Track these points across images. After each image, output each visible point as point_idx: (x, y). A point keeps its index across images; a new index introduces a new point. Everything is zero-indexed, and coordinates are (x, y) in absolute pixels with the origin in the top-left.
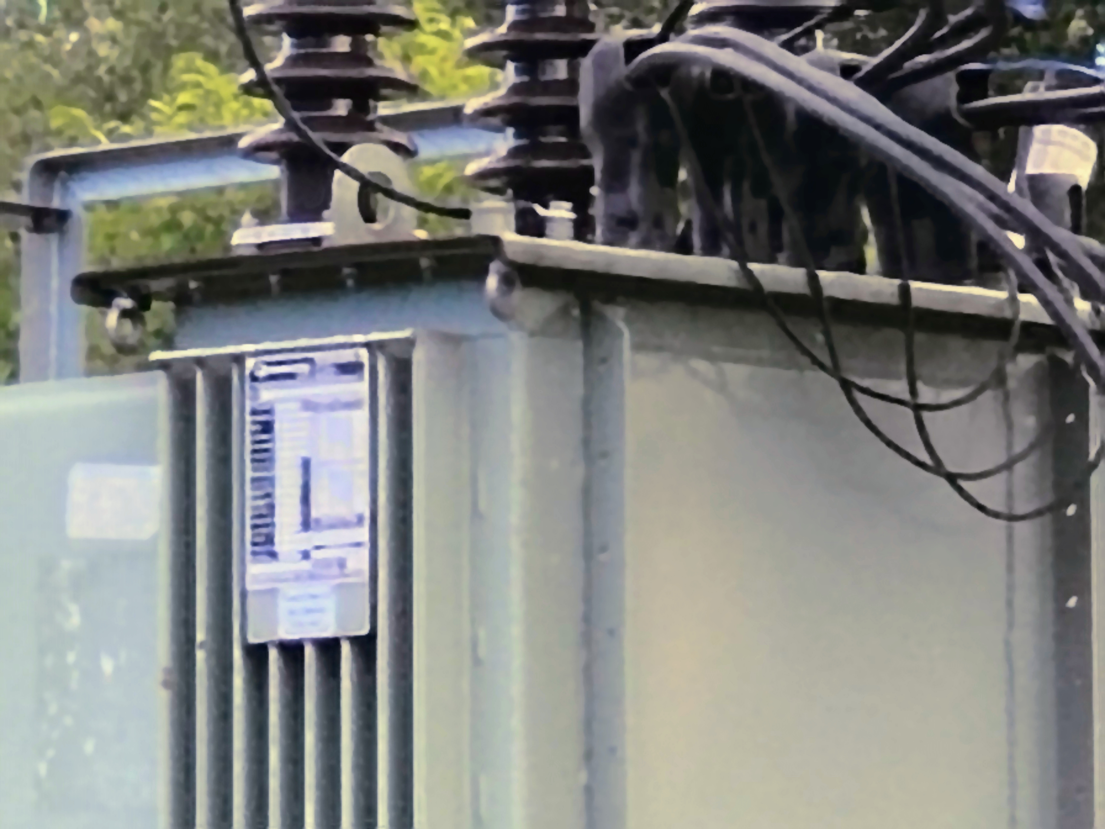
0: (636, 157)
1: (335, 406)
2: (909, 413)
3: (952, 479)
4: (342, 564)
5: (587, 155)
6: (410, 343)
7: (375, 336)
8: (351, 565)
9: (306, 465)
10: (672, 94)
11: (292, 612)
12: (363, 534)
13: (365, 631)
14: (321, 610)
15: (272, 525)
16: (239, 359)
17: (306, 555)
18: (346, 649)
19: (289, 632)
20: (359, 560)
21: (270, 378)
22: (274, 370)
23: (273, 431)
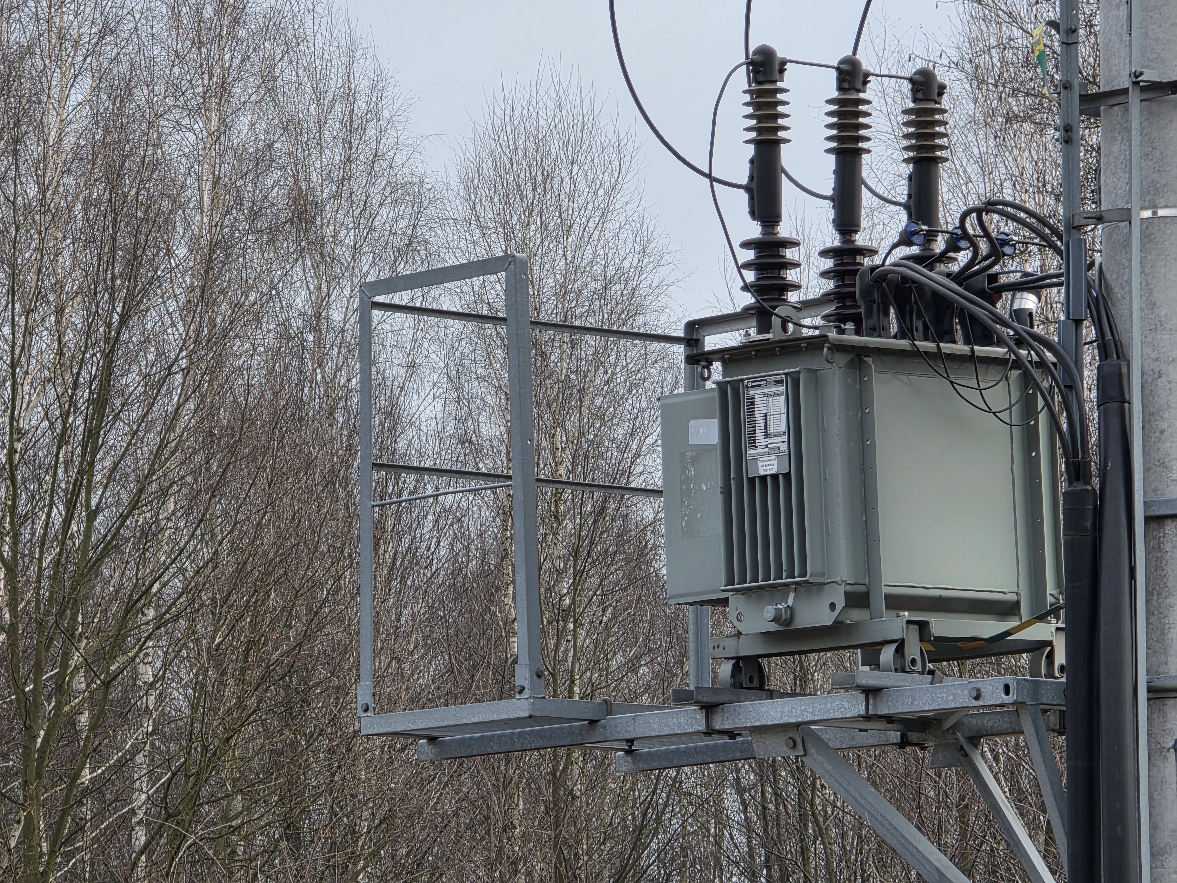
0: (875, 306)
1: (775, 395)
2: (977, 392)
3: (994, 413)
4: (778, 448)
5: (859, 307)
6: (799, 372)
7: (787, 371)
8: (782, 450)
9: (766, 416)
10: (887, 284)
11: (762, 466)
12: (785, 438)
13: (787, 471)
14: (772, 465)
15: (755, 437)
16: (742, 380)
17: (767, 446)
18: (781, 477)
19: (762, 473)
20: (784, 447)
21: (752, 387)
22: (754, 384)
23: (754, 405)
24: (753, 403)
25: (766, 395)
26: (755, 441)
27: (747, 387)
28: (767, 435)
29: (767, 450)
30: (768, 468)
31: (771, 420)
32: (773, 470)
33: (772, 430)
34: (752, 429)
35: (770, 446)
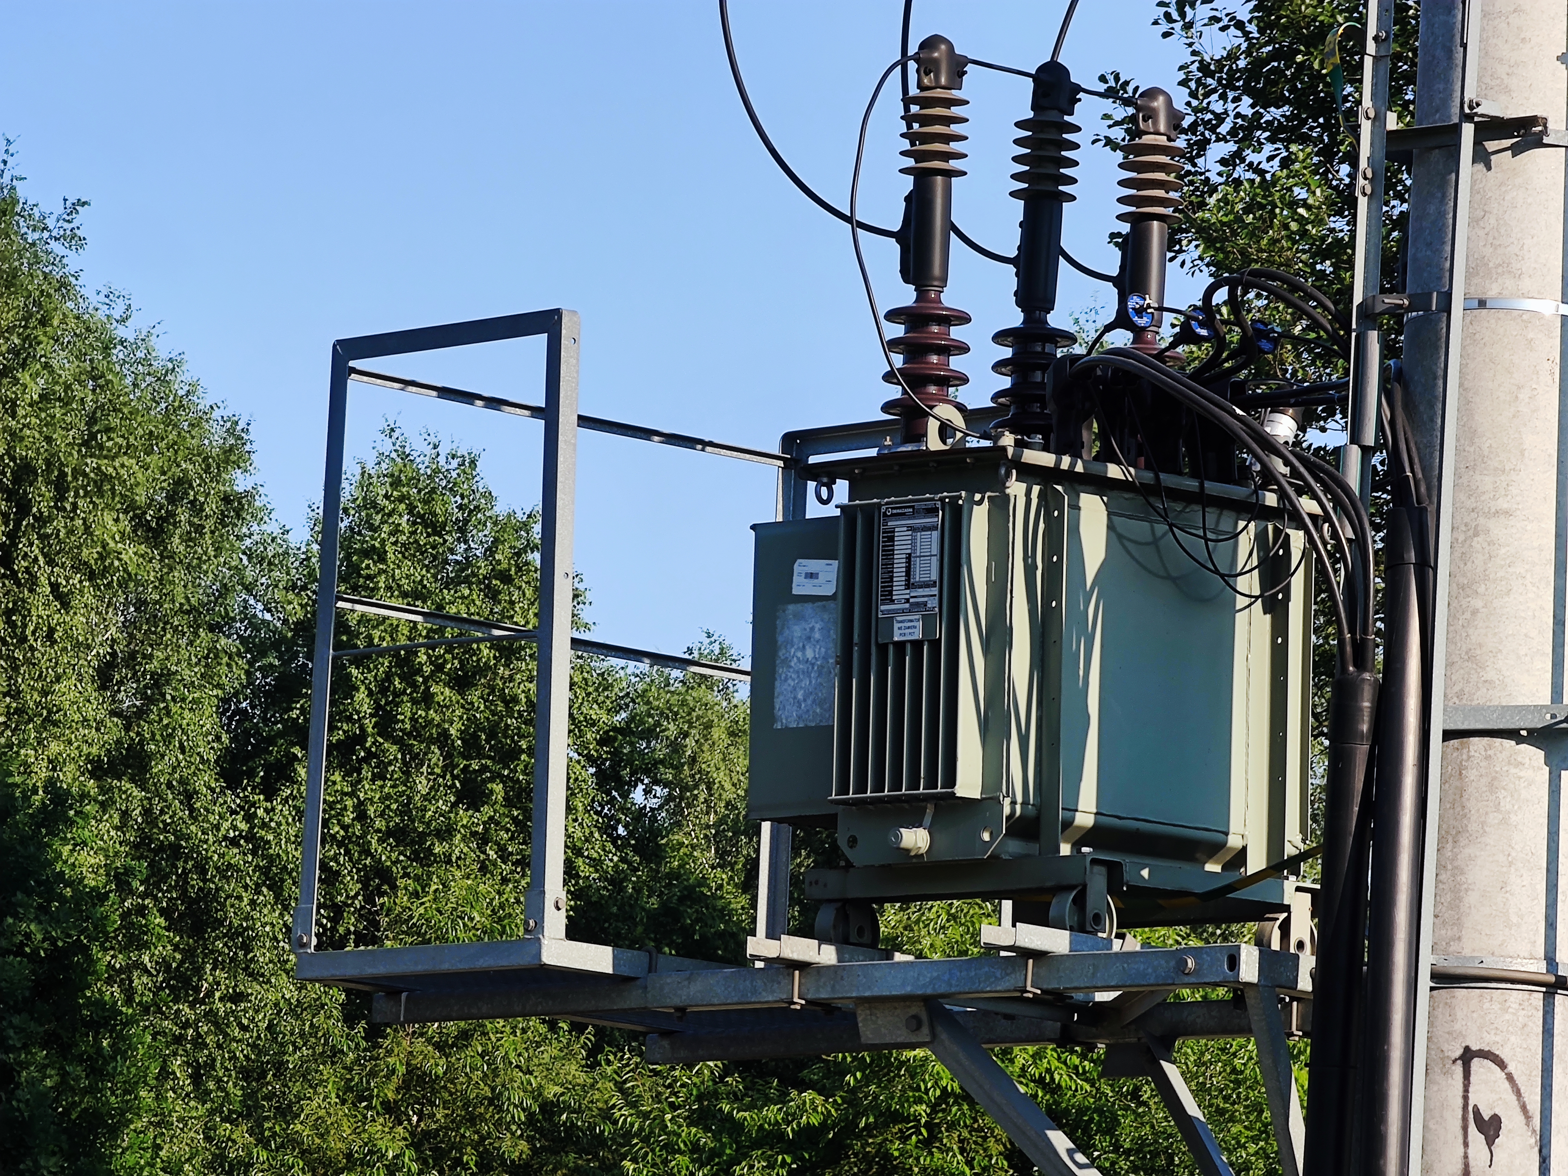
1: (926, 528)
2: (1203, 542)
3: (1223, 576)
4: (925, 604)
8: (930, 606)
11: (899, 628)
12: (935, 591)
13: (936, 637)
14: (915, 627)
15: (892, 586)
16: (879, 505)
17: (907, 601)
18: (925, 645)
19: (898, 638)
23: (893, 541)
24: (892, 539)
25: (911, 528)
26: (891, 593)
27: (885, 514)
28: (909, 585)
29: (907, 605)
30: (908, 631)
31: (917, 563)
32: (916, 634)
33: (918, 576)
35: (911, 600)
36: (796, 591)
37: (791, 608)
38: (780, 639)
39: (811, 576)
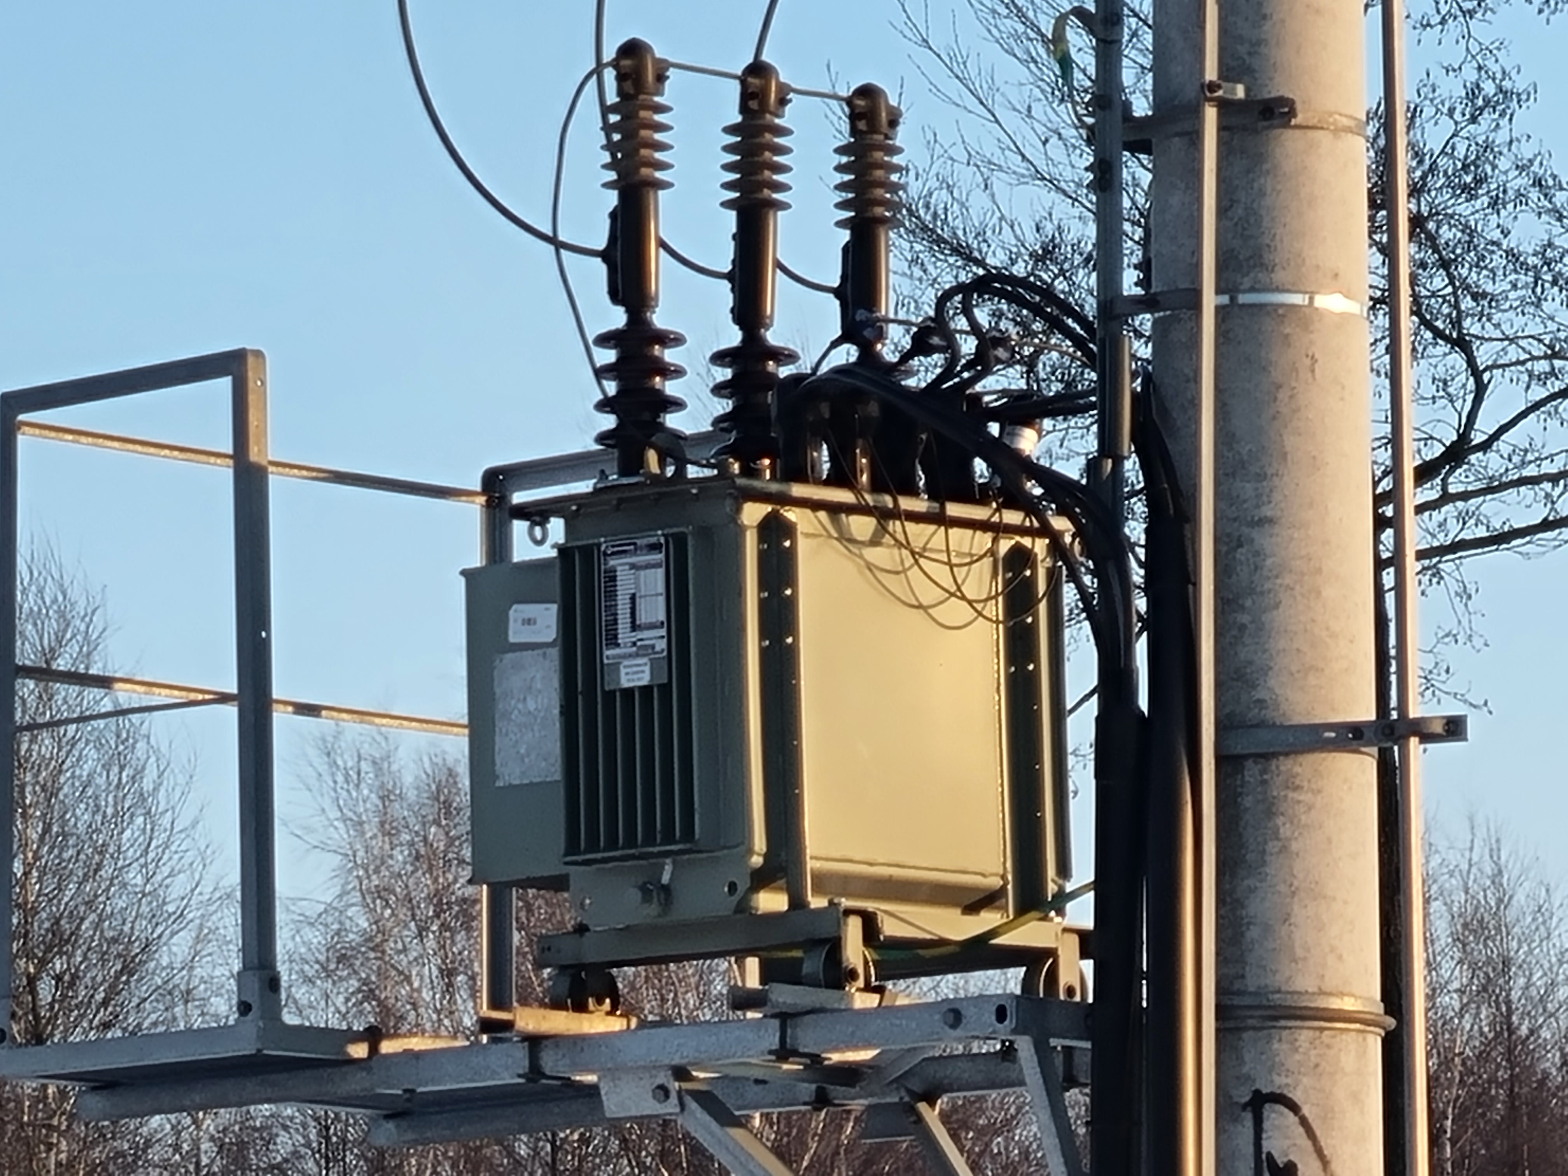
1: (648, 566)
2: (947, 568)
3: (970, 603)
4: (653, 647)
6: (686, 534)
7: (668, 531)
8: (658, 649)
9: (633, 598)
11: (627, 674)
12: (663, 632)
13: (666, 681)
14: (643, 672)
15: (616, 629)
16: (598, 545)
17: (634, 644)
18: (655, 691)
19: (625, 683)
20: (661, 645)
21: (613, 554)
22: (616, 549)
23: (615, 580)
24: (614, 579)
25: (633, 566)
26: (616, 637)
27: (605, 554)
28: (634, 627)
29: (634, 649)
30: (635, 677)
31: (641, 605)
32: (645, 680)
33: (643, 618)
34: (612, 618)
35: (639, 643)
36: (512, 639)
37: (510, 656)
38: (498, 691)
39: (529, 622)
